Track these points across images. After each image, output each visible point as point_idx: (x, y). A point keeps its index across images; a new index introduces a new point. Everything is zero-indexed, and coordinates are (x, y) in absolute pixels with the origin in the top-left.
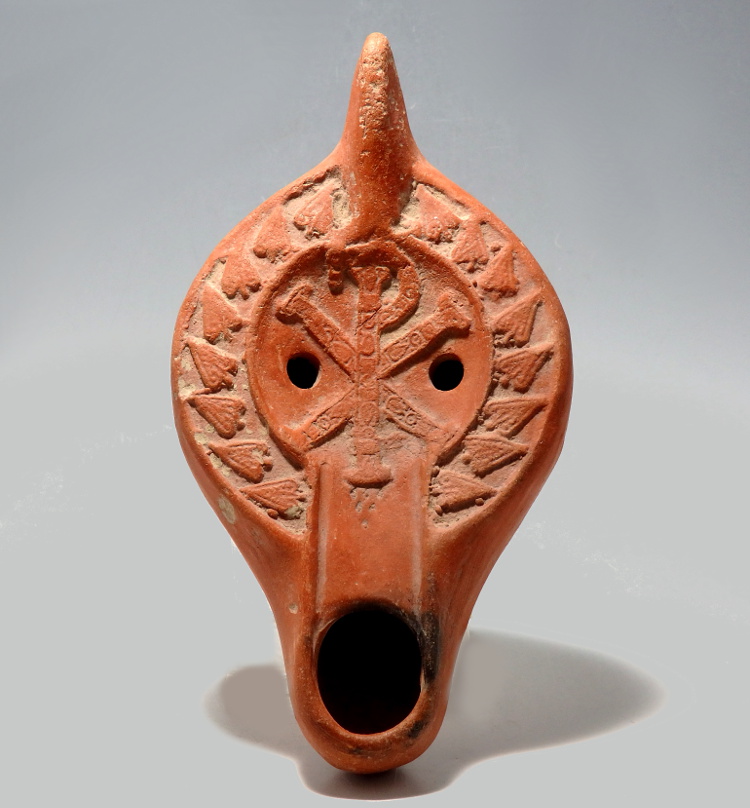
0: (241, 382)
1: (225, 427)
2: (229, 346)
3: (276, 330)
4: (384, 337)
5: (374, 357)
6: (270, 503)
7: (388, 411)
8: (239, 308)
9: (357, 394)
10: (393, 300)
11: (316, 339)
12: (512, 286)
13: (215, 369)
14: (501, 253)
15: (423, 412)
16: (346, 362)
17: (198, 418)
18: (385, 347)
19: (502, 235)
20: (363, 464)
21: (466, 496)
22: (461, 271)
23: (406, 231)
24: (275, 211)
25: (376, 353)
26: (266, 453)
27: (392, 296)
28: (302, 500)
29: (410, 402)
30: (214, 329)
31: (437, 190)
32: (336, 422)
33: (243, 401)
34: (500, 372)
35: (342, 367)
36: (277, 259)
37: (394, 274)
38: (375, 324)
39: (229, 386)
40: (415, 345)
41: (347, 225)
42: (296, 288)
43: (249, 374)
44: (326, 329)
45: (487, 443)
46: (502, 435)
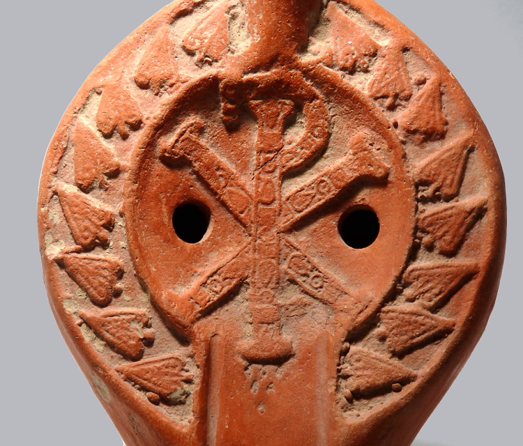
0: (119, 239)
1: (99, 293)
2: (104, 195)
3: (160, 176)
4: (286, 183)
5: (275, 206)
6: (150, 385)
7: (290, 271)
8: (117, 149)
9: (255, 250)
10: (298, 139)
11: (207, 186)
12: (439, 127)
13: (87, 223)
14: (427, 87)
15: (331, 272)
16: (242, 212)
17: (68, 280)
18: (288, 194)
19: (428, 64)
20: (260, 335)
21: (380, 380)
22: (379, 108)
23: (314, 58)
24: (159, 31)
25: (277, 202)
26: (147, 325)
27: (297, 134)
28: (189, 381)
29: (316, 260)
30: (87, 175)
31: (352, 8)
32: (230, 284)
33: (121, 262)
34: (424, 231)
35: (237, 218)
36: (162, 90)
37: (298, 107)
38: (276, 167)
39: (104, 244)
40: (323, 194)
41: (244, 49)
42: (183, 125)
43: (127, 231)
44: (219, 173)
45: (407, 317)
46: (424, 307)
